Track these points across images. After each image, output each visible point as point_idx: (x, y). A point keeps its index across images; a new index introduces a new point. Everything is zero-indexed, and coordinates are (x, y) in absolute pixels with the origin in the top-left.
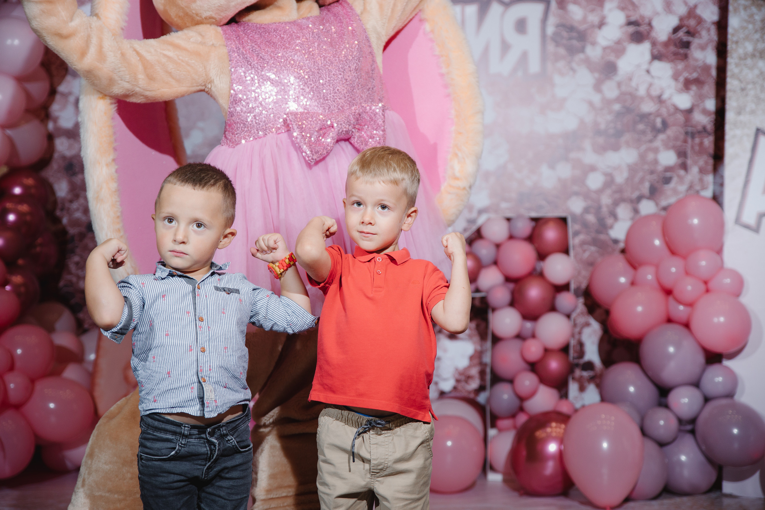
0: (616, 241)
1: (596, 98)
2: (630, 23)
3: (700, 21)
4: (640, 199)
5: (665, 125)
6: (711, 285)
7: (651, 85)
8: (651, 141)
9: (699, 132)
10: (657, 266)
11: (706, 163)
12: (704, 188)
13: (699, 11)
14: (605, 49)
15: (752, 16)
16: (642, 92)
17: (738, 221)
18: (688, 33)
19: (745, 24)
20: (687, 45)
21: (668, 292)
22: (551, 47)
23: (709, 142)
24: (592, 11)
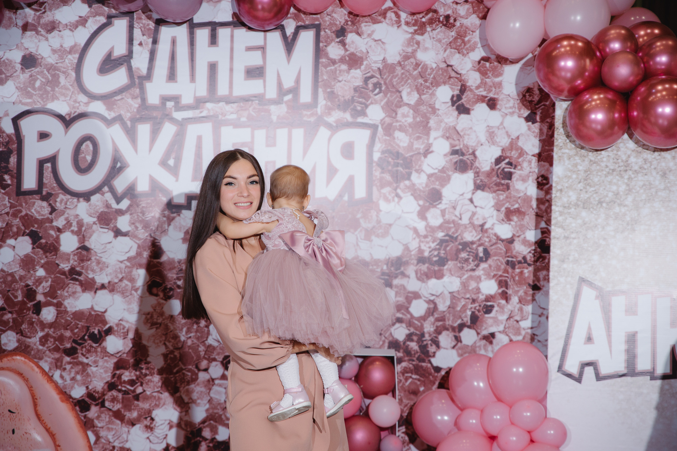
0: (438, 369)
1: (421, 226)
2: (454, 152)
3: (522, 153)
4: (461, 327)
5: (487, 254)
6: (536, 436)
7: (474, 214)
8: (473, 270)
9: (520, 262)
10: (482, 411)
11: (526, 293)
12: (523, 319)
13: (520, 144)
14: (430, 176)
15: (576, 165)
16: (465, 221)
17: (560, 369)
18: (510, 164)
19: (569, 174)
20: (509, 176)
21: (493, 438)
22: (377, 173)
23: (528, 272)
24: (418, 138)
